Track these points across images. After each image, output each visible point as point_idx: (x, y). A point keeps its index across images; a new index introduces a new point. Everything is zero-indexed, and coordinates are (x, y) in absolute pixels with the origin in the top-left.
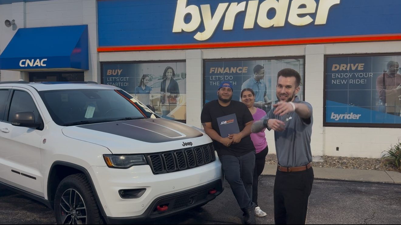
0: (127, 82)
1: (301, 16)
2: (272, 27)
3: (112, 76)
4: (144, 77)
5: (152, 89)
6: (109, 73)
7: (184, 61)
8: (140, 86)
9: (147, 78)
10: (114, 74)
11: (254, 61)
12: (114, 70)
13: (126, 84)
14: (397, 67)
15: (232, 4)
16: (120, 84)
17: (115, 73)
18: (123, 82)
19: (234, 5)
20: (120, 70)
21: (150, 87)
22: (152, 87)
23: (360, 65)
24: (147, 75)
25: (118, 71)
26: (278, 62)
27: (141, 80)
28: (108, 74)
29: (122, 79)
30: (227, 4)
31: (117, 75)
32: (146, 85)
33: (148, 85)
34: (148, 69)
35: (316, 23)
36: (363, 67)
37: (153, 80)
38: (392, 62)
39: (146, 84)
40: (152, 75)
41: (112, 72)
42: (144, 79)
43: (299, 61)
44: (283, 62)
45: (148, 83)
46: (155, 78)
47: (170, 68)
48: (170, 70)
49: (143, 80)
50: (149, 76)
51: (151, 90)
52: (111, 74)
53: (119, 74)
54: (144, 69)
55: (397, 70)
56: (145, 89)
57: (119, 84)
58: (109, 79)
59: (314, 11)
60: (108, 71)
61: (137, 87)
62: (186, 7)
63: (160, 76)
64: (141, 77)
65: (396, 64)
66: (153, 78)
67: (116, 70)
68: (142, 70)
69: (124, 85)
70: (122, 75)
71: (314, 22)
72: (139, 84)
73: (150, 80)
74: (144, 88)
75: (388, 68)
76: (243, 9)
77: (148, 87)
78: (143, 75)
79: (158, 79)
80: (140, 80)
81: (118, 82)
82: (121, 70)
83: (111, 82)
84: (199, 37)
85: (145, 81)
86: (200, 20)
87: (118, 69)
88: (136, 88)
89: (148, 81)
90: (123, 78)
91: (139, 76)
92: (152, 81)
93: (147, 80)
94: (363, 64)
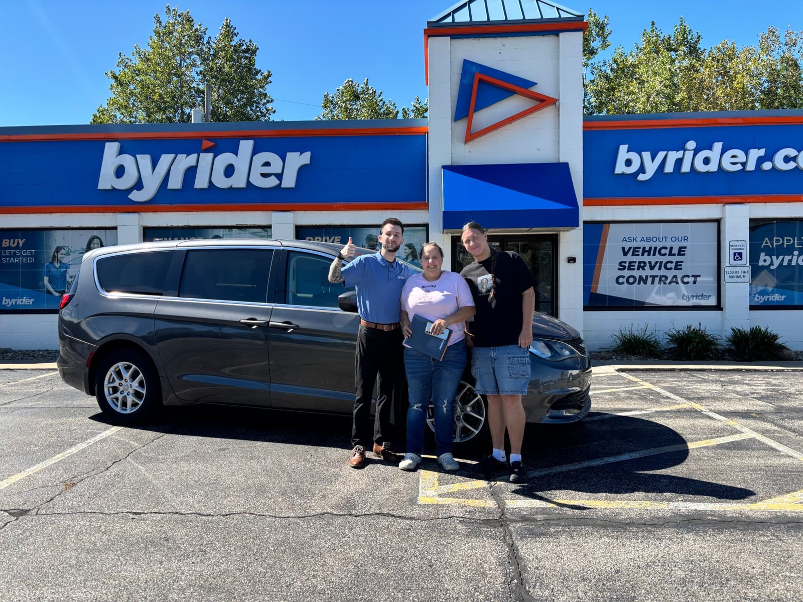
0: (32, 256)
1: (264, 175)
2: (231, 188)
3: (10, 248)
4: (58, 249)
5: (70, 266)
6: (6, 244)
7: (115, 228)
8: (52, 263)
9: (63, 251)
10: (12, 246)
11: (211, 230)
12: (12, 240)
13: (30, 260)
14: (377, 242)
15: (179, 156)
16: (22, 259)
17: (14, 243)
18: (27, 256)
19: (182, 157)
20: (21, 240)
21: (66, 264)
22: (70, 263)
23: (337, 238)
24: (62, 247)
25: (18, 241)
26: (241, 232)
27: (54, 255)
28: (3, 245)
29: (24, 252)
30: (172, 156)
31: (17, 247)
32: (61, 262)
33: (64, 261)
34: (64, 238)
35: (282, 186)
36: (339, 240)
37: (71, 254)
38: (372, 235)
39: (61, 260)
40: (70, 247)
41: (9, 243)
42: (57, 252)
43: (267, 231)
44: (247, 232)
45: (64, 258)
46: (74, 252)
47: (97, 237)
48: (96, 241)
49: (56, 254)
50: (65, 248)
51: (69, 268)
52: (8, 245)
53: (21, 245)
54: (58, 239)
55: (377, 245)
56: (59, 267)
57: (20, 259)
58: (5, 253)
59: (280, 171)
60: (4, 241)
61: (48, 263)
62: (117, 156)
63: (83, 249)
64: (53, 250)
65: (375, 237)
66: (71, 251)
67: (16, 240)
68: (55, 240)
69: (27, 261)
70: (25, 247)
71: (280, 184)
72: (50, 260)
73: (68, 254)
74: (57, 265)
75: (367, 242)
76: (194, 164)
77: (64, 264)
78: (55, 247)
79: (78, 252)
80: (51, 255)
81: (18, 257)
82: (24, 240)
83: (8, 257)
84: (135, 196)
85: (60, 256)
86: (136, 174)
87: (18, 238)
88: (46, 266)
89: (64, 256)
90: (27, 252)
91: (51, 249)
92: (70, 256)
93: (62, 254)
94: (340, 237)
